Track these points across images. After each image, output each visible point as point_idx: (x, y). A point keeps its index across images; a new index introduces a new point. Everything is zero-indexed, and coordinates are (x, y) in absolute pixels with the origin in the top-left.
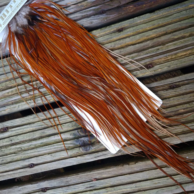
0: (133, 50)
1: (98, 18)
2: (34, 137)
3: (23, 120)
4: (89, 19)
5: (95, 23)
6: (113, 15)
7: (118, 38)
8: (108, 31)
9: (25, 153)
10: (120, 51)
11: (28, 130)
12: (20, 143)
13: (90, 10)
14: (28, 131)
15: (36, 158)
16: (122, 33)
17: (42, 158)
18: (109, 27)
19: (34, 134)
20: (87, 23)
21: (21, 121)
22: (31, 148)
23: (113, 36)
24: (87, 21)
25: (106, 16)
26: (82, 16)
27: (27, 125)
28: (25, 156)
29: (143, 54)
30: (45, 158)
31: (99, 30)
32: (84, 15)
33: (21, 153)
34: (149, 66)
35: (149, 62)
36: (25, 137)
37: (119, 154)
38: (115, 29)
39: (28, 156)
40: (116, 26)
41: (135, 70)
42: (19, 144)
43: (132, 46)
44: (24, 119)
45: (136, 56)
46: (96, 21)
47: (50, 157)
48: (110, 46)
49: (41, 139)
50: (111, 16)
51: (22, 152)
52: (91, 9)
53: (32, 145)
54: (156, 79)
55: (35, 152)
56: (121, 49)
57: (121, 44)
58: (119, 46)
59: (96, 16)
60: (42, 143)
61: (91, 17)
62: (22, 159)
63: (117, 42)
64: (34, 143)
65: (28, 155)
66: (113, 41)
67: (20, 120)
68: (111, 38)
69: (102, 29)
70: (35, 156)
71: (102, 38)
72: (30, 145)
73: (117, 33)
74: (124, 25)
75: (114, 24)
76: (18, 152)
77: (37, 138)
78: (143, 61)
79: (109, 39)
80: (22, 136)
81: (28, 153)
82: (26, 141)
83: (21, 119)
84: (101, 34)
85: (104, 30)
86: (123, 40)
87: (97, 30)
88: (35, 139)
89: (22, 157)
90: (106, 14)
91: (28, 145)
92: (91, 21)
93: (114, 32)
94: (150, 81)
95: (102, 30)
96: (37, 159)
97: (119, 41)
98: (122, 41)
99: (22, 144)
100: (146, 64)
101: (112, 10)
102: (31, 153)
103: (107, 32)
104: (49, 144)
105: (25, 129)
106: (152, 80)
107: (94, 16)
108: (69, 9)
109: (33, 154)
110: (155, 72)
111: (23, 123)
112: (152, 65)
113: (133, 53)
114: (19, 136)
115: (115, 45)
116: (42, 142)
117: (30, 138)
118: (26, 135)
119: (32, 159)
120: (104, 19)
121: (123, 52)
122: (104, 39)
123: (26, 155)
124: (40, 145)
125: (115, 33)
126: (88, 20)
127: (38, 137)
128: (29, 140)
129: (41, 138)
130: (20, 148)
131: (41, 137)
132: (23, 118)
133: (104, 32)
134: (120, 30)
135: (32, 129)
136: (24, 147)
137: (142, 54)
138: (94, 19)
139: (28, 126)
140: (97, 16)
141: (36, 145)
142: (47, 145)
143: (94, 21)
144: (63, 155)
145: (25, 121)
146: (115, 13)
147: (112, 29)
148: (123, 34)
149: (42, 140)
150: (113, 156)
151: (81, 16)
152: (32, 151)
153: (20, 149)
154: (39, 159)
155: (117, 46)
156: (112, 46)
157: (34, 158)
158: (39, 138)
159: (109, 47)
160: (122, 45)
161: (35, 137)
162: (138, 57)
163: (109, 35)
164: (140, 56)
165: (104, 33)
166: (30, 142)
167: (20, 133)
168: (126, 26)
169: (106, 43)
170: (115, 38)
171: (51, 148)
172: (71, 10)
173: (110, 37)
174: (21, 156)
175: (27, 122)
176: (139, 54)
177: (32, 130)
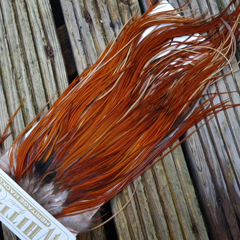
1: (212, 195)
2: (38, 97)
3: (65, 81)
4: (210, 181)
5: (205, 190)
6: (216, 218)
7: (185, 227)
8: (193, 211)
9: (13, 84)
10: (165, 230)
11: (49, 89)
12: (28, 77)
13: (223, 182)
14: (47, 88)
15: (4, 100)
16: (191, 232)
17: (4, 110)
18: (199, 211)
19: (42, 98)
20: (204, 179)
21: (62, 78)
22: (20, 92)
23: (186, 218)
24: (207, 177)
25: (214, 207)
26: (214, 170)
27: (56, 87)
28: (7, 83)
30: (4, 115)
31: (195, 196)
32: (215, 173)
33: (13, 77)
36: (37, 84)
37: (6, 237)
38: (196, 221)
39: (8, 88)
40: (200, 222)
42: (28, 74)
44: (65, 83)
46: (207, 191)
47: (5, 124)
48: (172, 215)
49: (34, 108)
50: (215, 215)
51: (15, 79)
52: (223, 184)
53: (26, 94)
55: (14, 99)
56: (168, 232)
57: (175, 231)
58: (173, 229)
59: (214, 191)
60: (28, 110)
61: (213, 184)
62: (3, 78)
63: (179, 226)
64: (28, 98)
65: (10, 89)
66: (180, 218)
67: (64, 77)
68: (184, 216)
69: (197, 202)
70: (8, 99)
71: (183, 202)
72: (25, 92)
73: (191, 225)
74: (203, 235)
75: (203, 220)
76: (14, 73)
77: (35, 102)
79: (183, 212)
80: (40, 79)
81: (12, 88)
82: (31, 85)
83: (66, 78)
84: (189, 200)
85: (195, 204)
86: (181, 235)
87: (194, 192)
88: (33, 99)
89: (6, 79)
90: (217, 206)
91: (25, 88)
92: (207, 183)
93: (192, 220)
95: (195, 201)
96: (2, 103)
97: (180, 228)
98: (179, 232)
99: (26, 80)
101: (222, 215)
102: (13, 93)
103: (192, 208)
104: (26, 121)
105: (49, 83)
107: (215, 189)
108: (222, 151)
109: (10, 95)
111: (59, 81)
114: (40, 75)
115: (174, 222)
116: (30, 111)
117: (36, 92)
118: (41, 85)
119: (3, 96)
120: (210, 203)
121: (164, 235)
122: (182, 204)
123: (9, 86)
124: (25, 107)
125: (191, 222)
126: (208, 179)
127: (37, 104)
128: (32, 89)
129: (35, 110)
130: (21, 76)
131: (37, 108)
132: (67, 81)
133: (192, 203)
134: (195, 228)
135: (50, 94)
136: (22, 82)
138: (210, 189)
139: (55, 89)
140: (214, 193)
141: (25, 102)
142: (24, 117)
143: (207, 189)
144: (7, 144)
145: (63, 84)
146: (218, 220)
147: (196, 216)
148: (190, 234)
149: (32, 110)
150: (2, 227)
151: (214, 168)
152: (15, 95)
153: (19, 76)
154: (3, 107)
155: (172, 225)
156: (173, 218)
157: (3, 98)
158: (35, 105)
159: (171, 213)
160: (174, 233)
161: (38, 99)
163: (188, 212)
165: (190, 204)
166: (29, 91)
167: (44, 76)
168: (201, 238)
169: (177, 207)
170: (183, 221)
171: (20, 126)
172: (222, 153)
173: (185, 213)
174: (8, 78)
175: (61, 87)
177: (48, 94)
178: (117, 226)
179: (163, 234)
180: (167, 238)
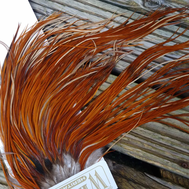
0: (177, 136)
10: (163, 127)
20: (147, 76)
29: (186, 148)
34: (184, 164)
35: (187, 160)
41: (167, 158)
43: (178, 131)
45: (177, 145)
54: (179, 179)
56: (165, 125)
78: (182, 154)
94: (170, 177)
100: (182, 160)
106: (174, 177)
108: (138, 50)
110: (187, 176)
112: (187, 166)
113: (175, 138)
121: (166, 130)
137: (184, 146)
160: (169, 122)
162: (179, 147)
164: (181, 147)
176: (182, 145)
178: (139, 158)
179: (164, 130)
180: (169, 129)
